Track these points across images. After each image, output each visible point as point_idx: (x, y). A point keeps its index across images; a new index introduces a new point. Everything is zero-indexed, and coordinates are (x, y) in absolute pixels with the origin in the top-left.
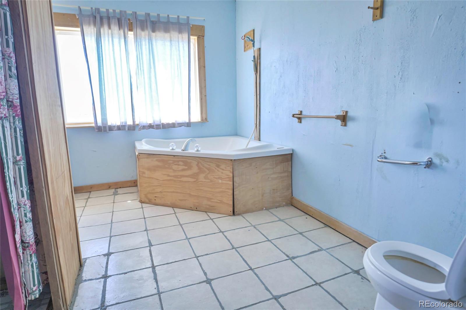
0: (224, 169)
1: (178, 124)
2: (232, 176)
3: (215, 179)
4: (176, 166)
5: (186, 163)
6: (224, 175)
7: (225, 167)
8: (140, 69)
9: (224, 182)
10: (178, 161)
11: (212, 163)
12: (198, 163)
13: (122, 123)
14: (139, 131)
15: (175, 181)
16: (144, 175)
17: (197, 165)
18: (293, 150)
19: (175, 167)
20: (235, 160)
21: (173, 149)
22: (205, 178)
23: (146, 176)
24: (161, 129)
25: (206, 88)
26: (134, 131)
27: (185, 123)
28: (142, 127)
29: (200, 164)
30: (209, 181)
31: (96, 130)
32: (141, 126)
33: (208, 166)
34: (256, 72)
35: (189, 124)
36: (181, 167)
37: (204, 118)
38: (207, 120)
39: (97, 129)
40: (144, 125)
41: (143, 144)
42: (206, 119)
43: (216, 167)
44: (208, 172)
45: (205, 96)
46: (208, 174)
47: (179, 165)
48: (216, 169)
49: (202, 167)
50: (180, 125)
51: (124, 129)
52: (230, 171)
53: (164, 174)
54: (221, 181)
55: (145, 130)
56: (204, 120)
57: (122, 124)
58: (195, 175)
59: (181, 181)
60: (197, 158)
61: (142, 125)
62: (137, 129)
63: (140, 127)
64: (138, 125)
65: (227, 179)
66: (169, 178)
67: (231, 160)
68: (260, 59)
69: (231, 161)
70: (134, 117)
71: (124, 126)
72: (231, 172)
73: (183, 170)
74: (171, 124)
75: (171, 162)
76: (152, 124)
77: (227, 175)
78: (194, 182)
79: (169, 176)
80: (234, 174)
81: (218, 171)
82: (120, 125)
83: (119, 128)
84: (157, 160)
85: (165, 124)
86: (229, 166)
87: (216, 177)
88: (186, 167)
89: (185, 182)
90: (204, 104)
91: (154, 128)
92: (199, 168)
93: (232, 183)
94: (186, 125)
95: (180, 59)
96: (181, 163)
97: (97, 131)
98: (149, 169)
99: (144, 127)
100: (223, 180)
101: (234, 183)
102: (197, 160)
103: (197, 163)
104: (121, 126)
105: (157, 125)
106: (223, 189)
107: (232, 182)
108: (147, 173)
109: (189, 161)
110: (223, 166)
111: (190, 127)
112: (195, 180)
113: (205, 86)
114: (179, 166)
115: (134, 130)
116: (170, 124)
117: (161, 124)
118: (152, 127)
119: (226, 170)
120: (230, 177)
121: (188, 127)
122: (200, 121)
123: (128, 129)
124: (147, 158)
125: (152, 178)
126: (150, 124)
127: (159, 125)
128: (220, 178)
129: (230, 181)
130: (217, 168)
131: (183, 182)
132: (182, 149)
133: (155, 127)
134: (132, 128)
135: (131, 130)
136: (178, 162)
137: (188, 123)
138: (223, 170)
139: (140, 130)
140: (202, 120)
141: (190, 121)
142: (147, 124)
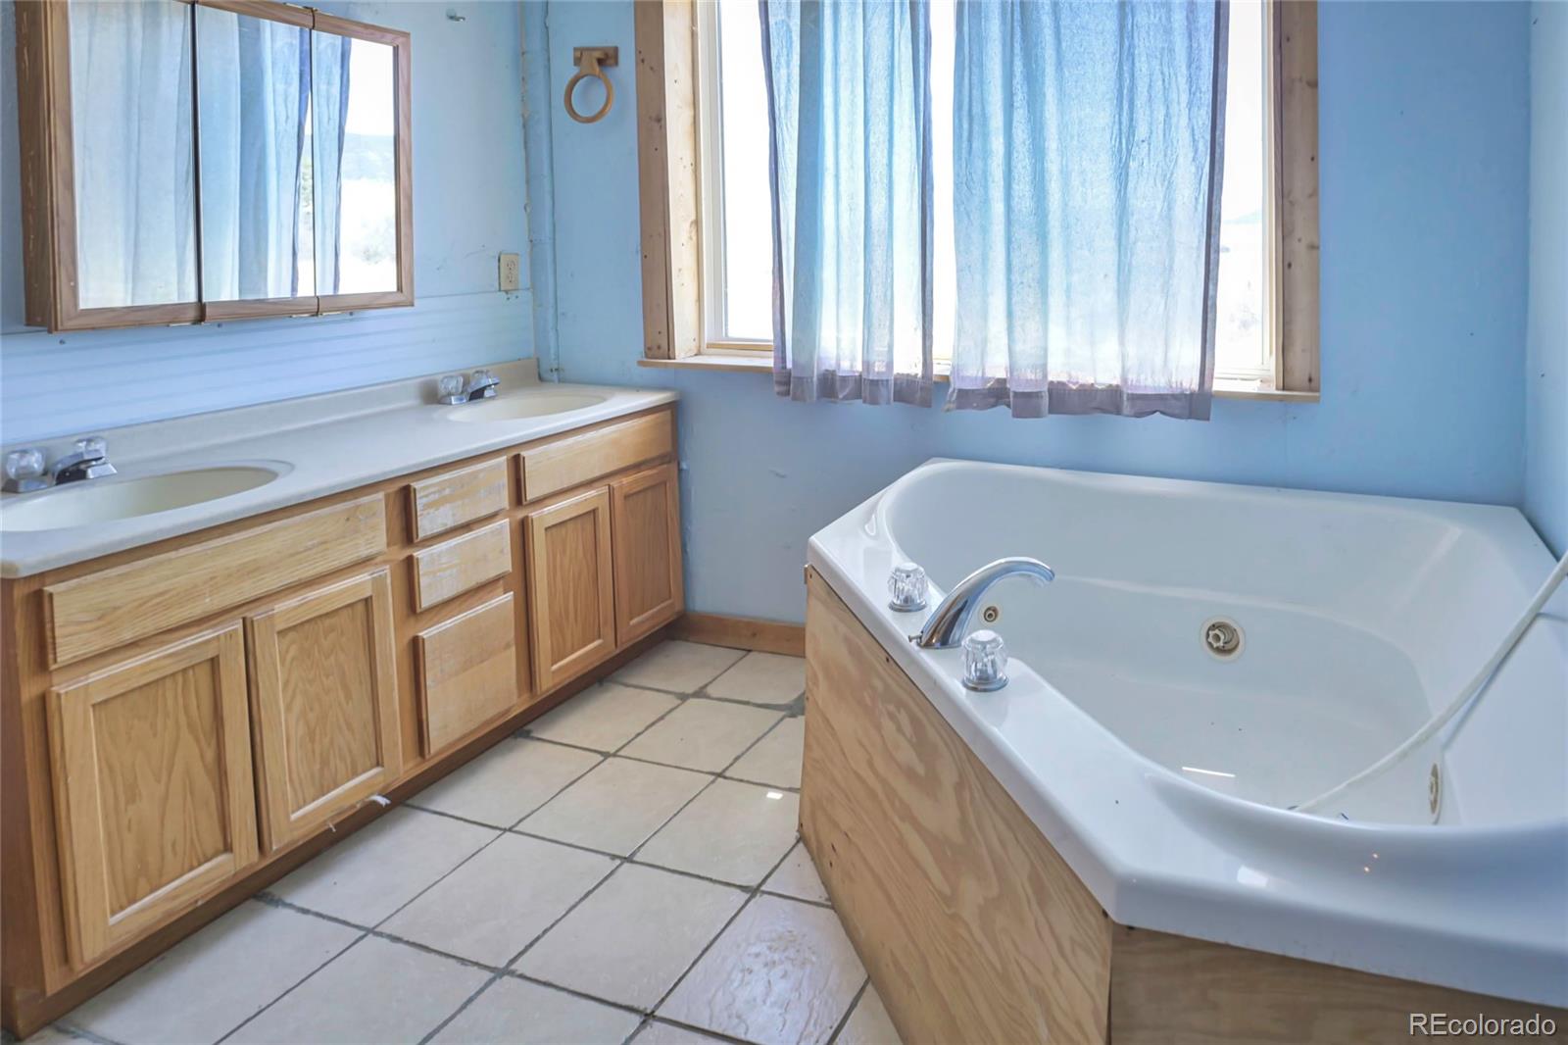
1: (1135, 398)
5: (919, 739)
6: (1062, 1000)
10: (898, 703)
15: (885, 816)
19: (888, 728)
23: (820, 703)
24: (1038, 415)
25: (1316, 208)
26: (926, 410)
27: (1174, 396)
28: (958, 395)
30: (998, 964)
31: (777, 389)
32: (953, 391)
35: (1196, 405)
37: (1299, 375)
38: (1316, 390)
39: (779, 383)
40: (967, 386)
42: (1310, 380)
43: (1030, 893)
45: (1313, 247)
47: (899, 727)
48: (1029, 901)
50: (1150, 404)
52: (1091, 996)
53: (861, 744)
56: (1300, 387)
58: (949, 852)
59: (902, 841)
62: (938, 402)
63: (950, 391)
64: (945, 381)
66: (865, 773)
70: (928, 344)
71: (874, 383)
72: (1096, 1017)
73: (911, 774)
74: (1102, 390)
75: (877, 683)
83: (859, 389)
84: (845, 639)
85: (1068, 392)
86: (1089, 952)
87: (1024, 965)
90: (1302, 300)
92: (965, 825)
94: (1180, 406)
97: (778, 393)
109: (931, 733)
111: (1208, 419)
112: (948, 889)
113: (1314, 194)
114: (900, 737)
115: (926, 403)
116: (1097, 390)
119: (1073, 963)
121: (1190, 417)
122: (1272, 391)
123: (897, 398)
126: (996, 382)
127: (1037, 395)
128: (1043, 1001)
131: (907, 848)
134: (916, 394)
135: (911, 401)
136: (899, 709)
137: (1192, 394)
139: (946, 407)
140: (1284, 389)
141: (1206, 386)
142: (985, 380)
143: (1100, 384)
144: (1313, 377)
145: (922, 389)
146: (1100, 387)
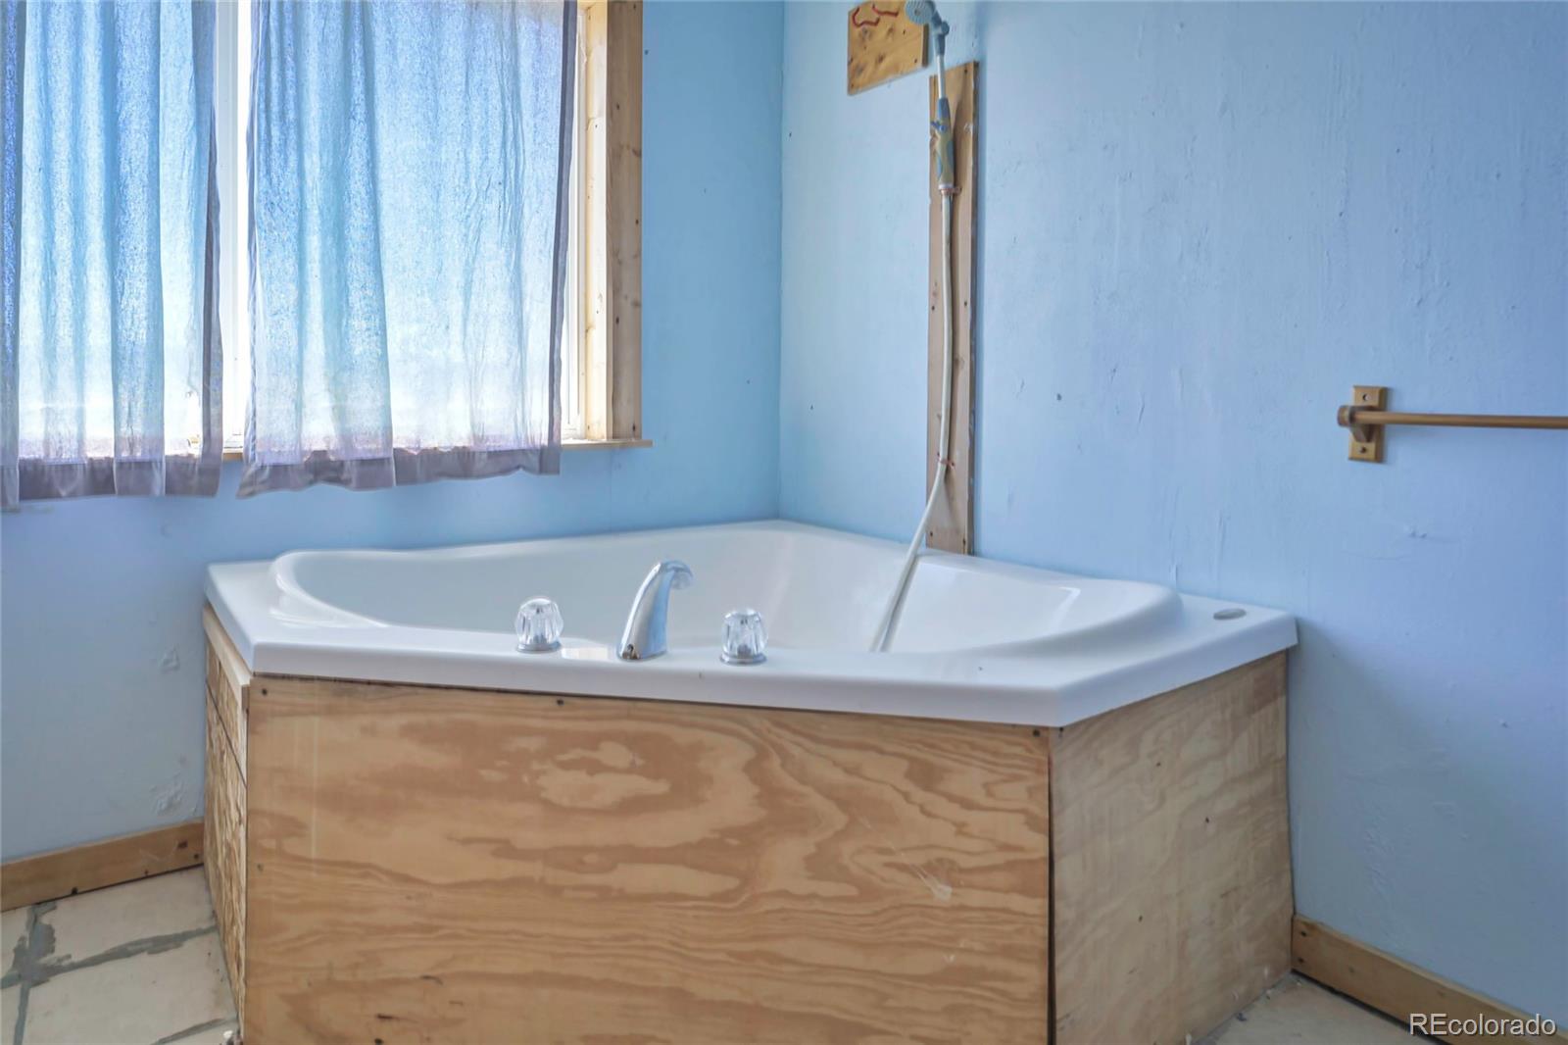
0: (980, 797)
1: (495, 455)
2: (1045, 853)
3: (903, 878)
4: (580, 778)
5: (652, 755)
6: (974, 845)
7: (986, 785)
8: (283, 114)
9: (976, 898)
10: (594, 741)
11: (882, 752)
12: (762, 754)
13: (132, 446)
14: (239, 496)
15: (556, 891)
16: (292, 846)
17: (754, 769)
18: (1299, 626)
19: (560, 784)
20: (1061, 729)
21: (540, 645)
22: (818, 865)
23: (314, 854)
24: (387, 484)
25: (639, 267)
26: (206, 501)
27: (523, 451)
28: (267, 471)
29: (775, 763)
30: (853, 891)
32: (263, 467)
33: (837, 776)
34: (951, 185)
35: (547, 459)
36: (613, 788)
37: (626, 425)
38: (639, 437)
40: (283, 460)
41: (280, 592)
42: (634, 428)
43: (908, 786)
44: (840, 820)
45: (637, 304)
46: (842, 835)
47: (595, 768)
48: (906, 796)
49: (790, 783)
50: (504, 461)
51: (143, 489)
52: (1023, 811)
53: (467, 841)
54: (949, 890)
55: (284, 495)
56: (626, 432)
57: (125, 454)
58: (734, 842)
59: (604, 894)
60: (748, 715)
61: (270, 460)
62: (229, 487)
63: (252, 470)
64: (238, 458)
65: (1000, 879)
66: (509, 869)
67: (1037, 732)
68: (977, 116)
69: (1031, 742)
70: (213, 411)
71: (143, 467)
72: (1031, 822)
73: (631, 806)
74: (448, 453)
75: (533, 744)
76: (332, 458)
77: (1006, 847)
78: (725, 896)
79: (505, 849)
80: (1057, 838)
81: (924, 811)
82: (109, 460)
83: (101, 479)
84: (409, 731)
85: (412, 456)
86: (1016, 778)
87: (904, 858)
88: (661, 787)
89: (645, 898)
91: (345, 483)
92: (769, 794)
93: (1038, 906)
94: (535, 460)
95: (516, 95)
96: (614, 754)
98: (336, 798)
99: (279, 476)
100: (971, 886)
101: (1058, 905)
102: (745, 731)
103: (746, 753)
104: (121, 464)
105: (363, 462)
106: (969, 951)
107: (1046, 901)
108: (323, 831)
109: (683, 736)
110: (968, 779)
111: (558, 473)
112: (731, 883)
113: (638, 255)
114: (600, 779)
115: (209, 490)
116: (442, 454)
117: (392, 455)
118: (332, 475)
119: (990, 802)
120: (1031, 862)
121: (544, 471)
122: (604, 440)
123: (170, 489)
124: (330, 711)
125: (366, 870)
126: (316, 453)
127: (381, 462)
128: (942, 869)
129: (1025, 891)
130: (919, 795)
131: (624, 896)
132: (624, 642)
133: (351, 472)
134: (195, 481)
135: (187, 491)
136: (594, 747)
137: (544, 449)
138: (967, 804)
139: (252, 494)
140: (614, 438)
141: (555, 440)
142: (303, 453)
143: (445, 448)
144: (636, 425)
145: (201, 472)
146: (446, 451)
